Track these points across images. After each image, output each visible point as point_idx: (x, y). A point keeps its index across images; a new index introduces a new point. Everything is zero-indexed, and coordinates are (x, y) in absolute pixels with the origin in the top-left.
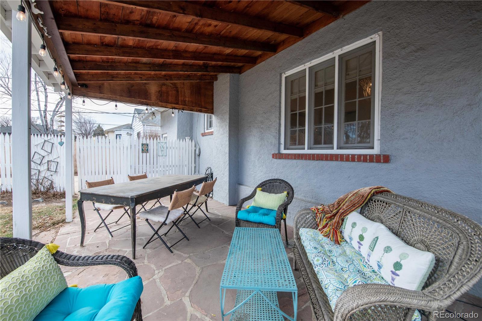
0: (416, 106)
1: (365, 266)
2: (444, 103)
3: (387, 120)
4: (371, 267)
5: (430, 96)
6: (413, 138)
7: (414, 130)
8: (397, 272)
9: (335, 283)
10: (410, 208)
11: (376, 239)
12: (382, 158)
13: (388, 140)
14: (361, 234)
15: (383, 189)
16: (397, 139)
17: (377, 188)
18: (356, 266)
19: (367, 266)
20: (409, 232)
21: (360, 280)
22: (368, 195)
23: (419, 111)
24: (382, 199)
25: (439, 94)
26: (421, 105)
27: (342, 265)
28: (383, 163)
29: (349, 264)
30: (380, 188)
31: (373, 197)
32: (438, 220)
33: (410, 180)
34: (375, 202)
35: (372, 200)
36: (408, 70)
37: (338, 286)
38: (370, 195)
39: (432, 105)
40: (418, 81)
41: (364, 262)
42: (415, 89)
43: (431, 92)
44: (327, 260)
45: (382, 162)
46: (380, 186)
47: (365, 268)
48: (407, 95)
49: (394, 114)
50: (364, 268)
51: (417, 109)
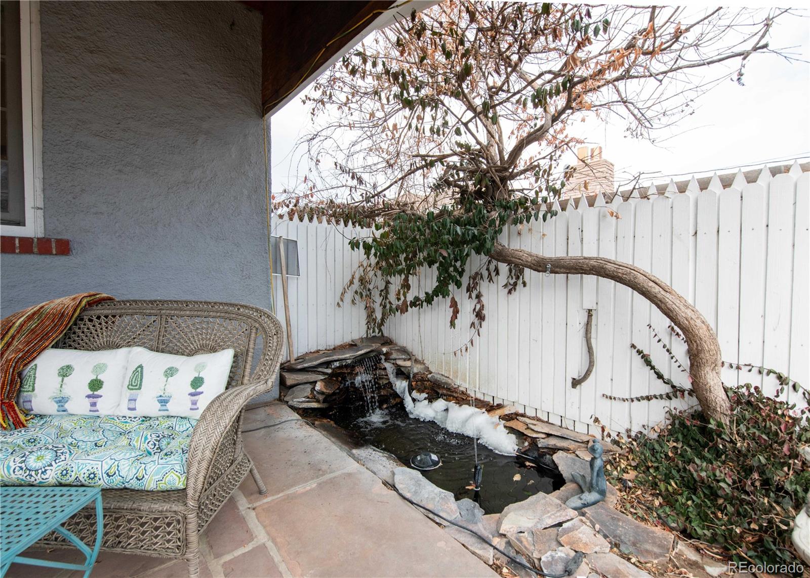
0: (116, 163)
1: (126, 422)
2: (156, 170)
3: (60, 172)
4: (136, 418)
5: (137, 153)
6: (112, 214)
7: (113, 201)
8: (199, 390)
9: (125, 455)
10: (173, 312)
11: (139, 369)
12: (54, 245)
13: (64, 211)
14: (94, 377)
15: (100, 295)
16: (83, 211)
17: (90, 296)
18: (112, 429)
19: (129, 421)
20: (178, 344)
21: (149, 434)
22: (75, 310)
23: (120, 171)
24: (106, 312)
25: (149, 156)
26: (123, 162)
27: (92, 439)
28: (56, 254)
29: (101, 432)
30: (94, 295)
31: (83, 314)
32: (218, 314)
33: (111, 283)
34: (91, 320)
35: (82, 320)
36: (99, 96)
37: (133, 454)
38: (78, 311)
39: (140, 168)
40: (117, 122)
41: (120, 418)
42: (112, 132)
43: (137, 148)
44: (61, 446)
45: (54, 252)
46: (92, 293)
47: (128, 424)
48: (97, 138)
49: (73, 164)
50: (126, 426)
51: (117, 168)
